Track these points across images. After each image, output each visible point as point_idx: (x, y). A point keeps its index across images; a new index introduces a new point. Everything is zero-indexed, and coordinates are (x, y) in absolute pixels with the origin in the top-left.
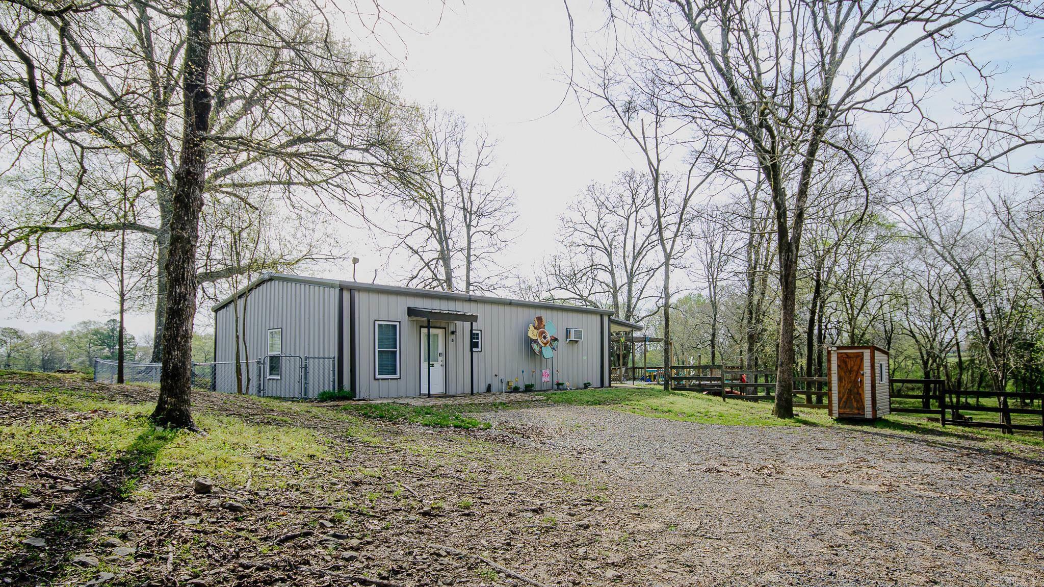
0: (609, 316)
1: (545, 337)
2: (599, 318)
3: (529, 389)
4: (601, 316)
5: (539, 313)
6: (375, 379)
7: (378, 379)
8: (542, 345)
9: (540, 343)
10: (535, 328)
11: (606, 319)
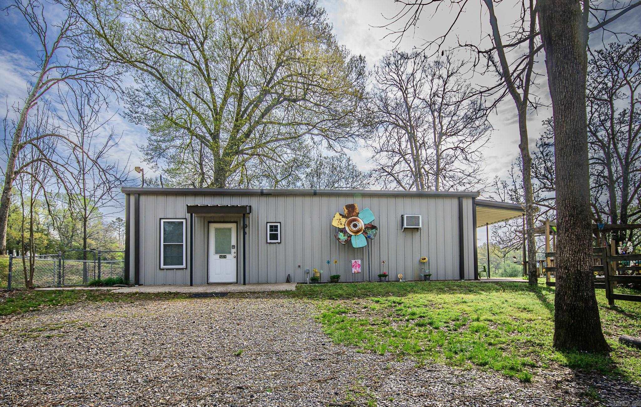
0: (474, 199)
1: (355, 226)
2: (455, 202)
3: (335, 279)
4: (459, 198)
5: (350, 201)
6: (160, 269)
7: (164, 269)
8: (351, 233)
9: (348, 231)
10: (343, 216)
11: (468, 205)
